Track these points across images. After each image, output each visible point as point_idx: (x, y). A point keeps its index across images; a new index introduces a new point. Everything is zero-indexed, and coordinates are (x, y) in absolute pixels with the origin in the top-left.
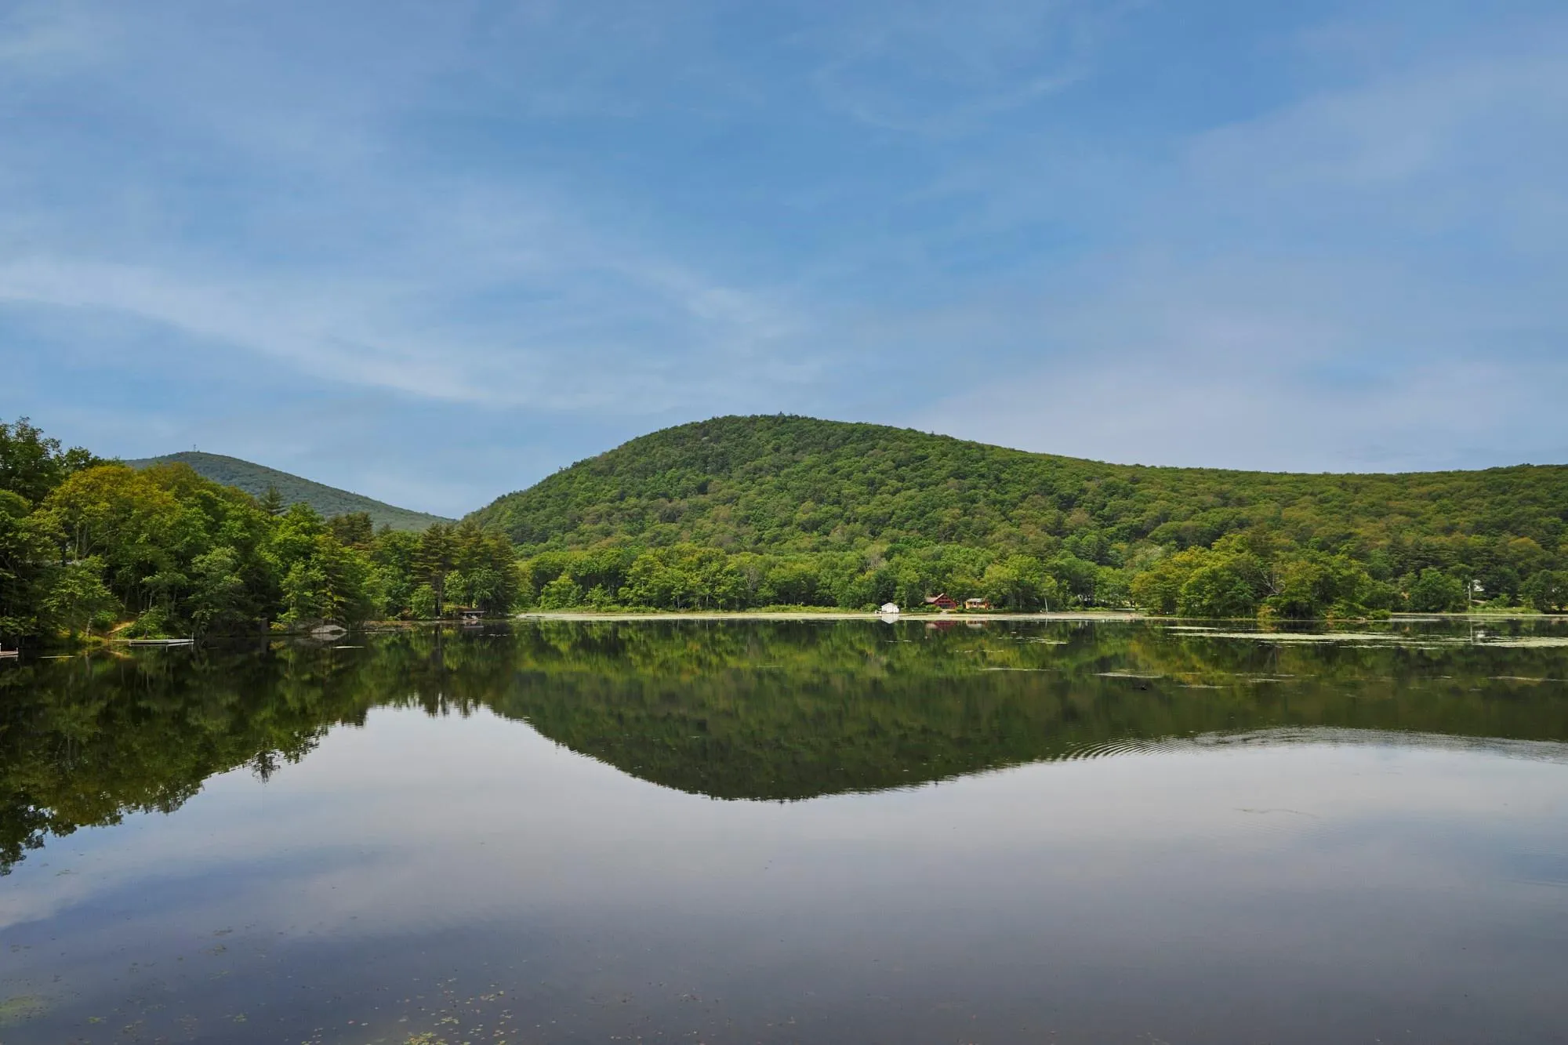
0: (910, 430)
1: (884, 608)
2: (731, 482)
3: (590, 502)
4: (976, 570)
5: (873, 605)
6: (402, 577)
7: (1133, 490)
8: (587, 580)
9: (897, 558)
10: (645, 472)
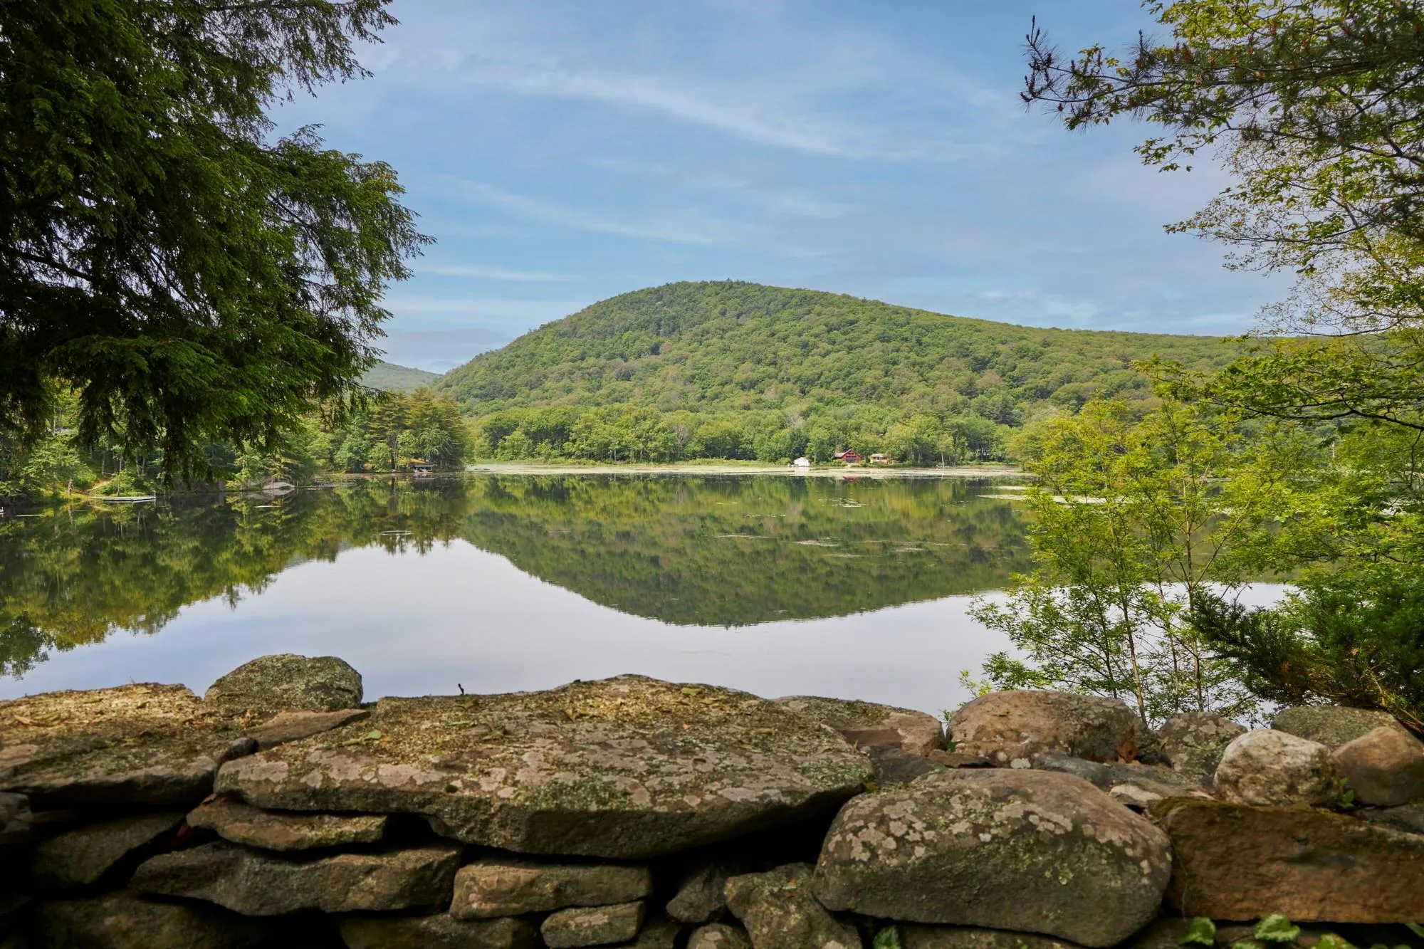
0: (844, 296)
1: (796, 462)
2: (681, 344)
3: (554, 362)
4: (881, 429)
5: (787, 459)
6: (362, 436)
7: (1042, 353)
8: (538, 436)
9: (813, 417)
10: (604, 334)
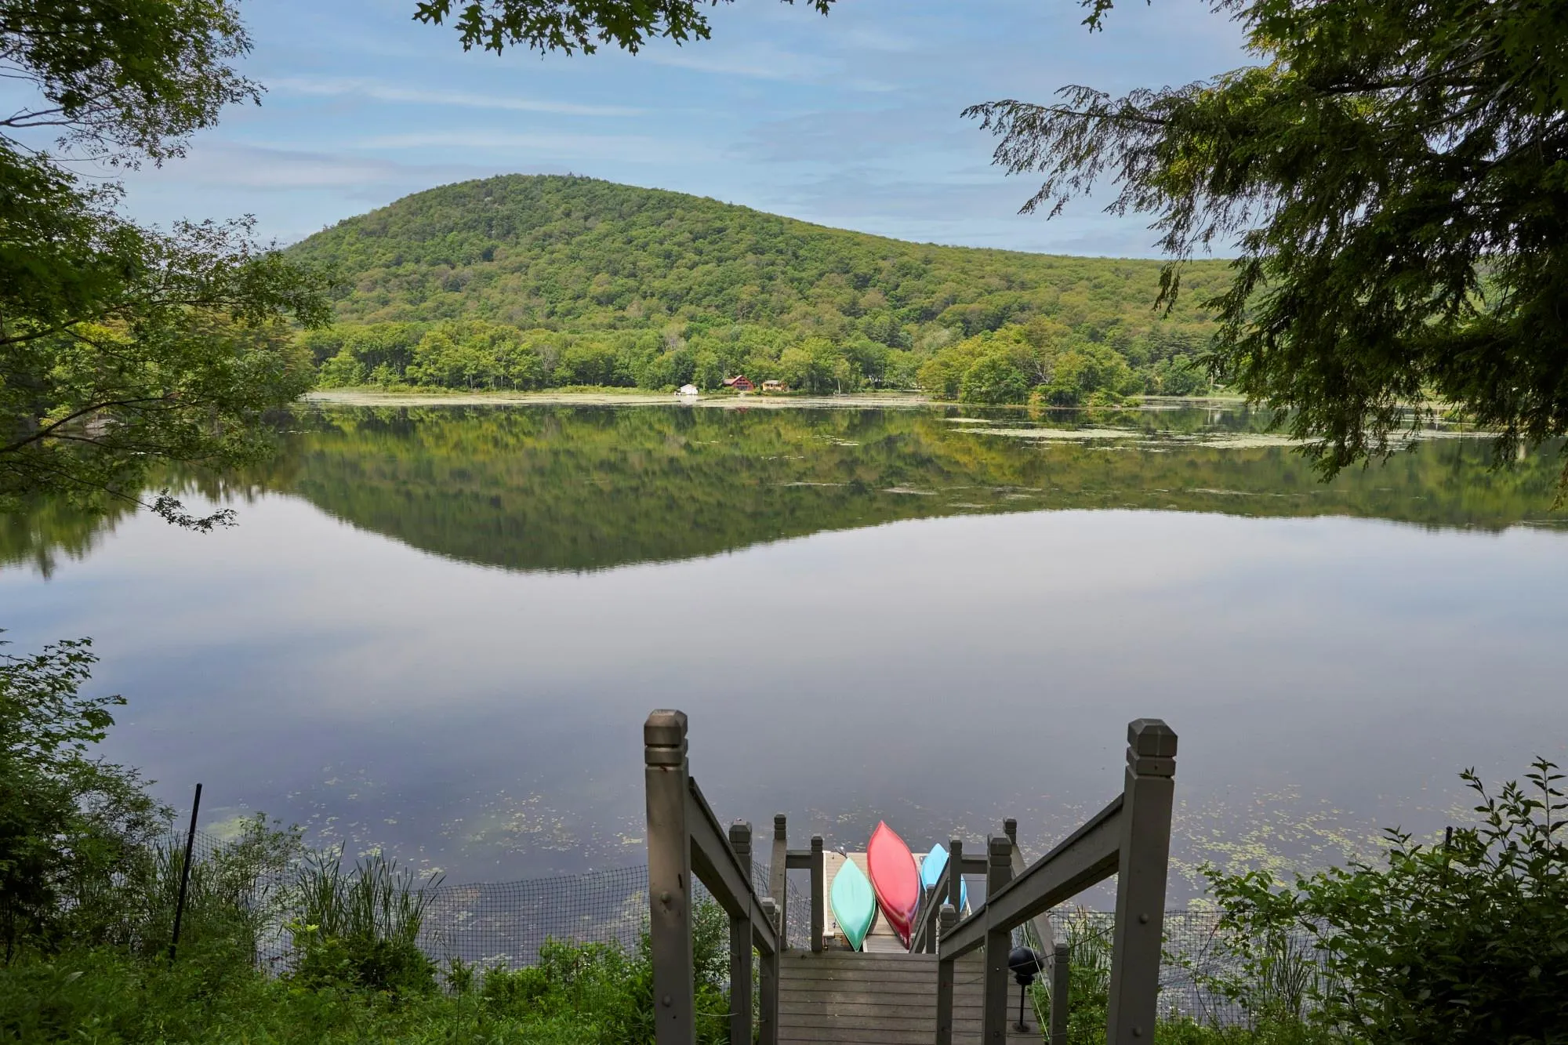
0: (708, 199)
1: (683, 389)
2: (519, 249)
3: (362, 266)
4: (773, 352)
5: (672, 387)
7: (925, 271)
8: (371, 358)
9: (695, 338)
10: (423, 234)
